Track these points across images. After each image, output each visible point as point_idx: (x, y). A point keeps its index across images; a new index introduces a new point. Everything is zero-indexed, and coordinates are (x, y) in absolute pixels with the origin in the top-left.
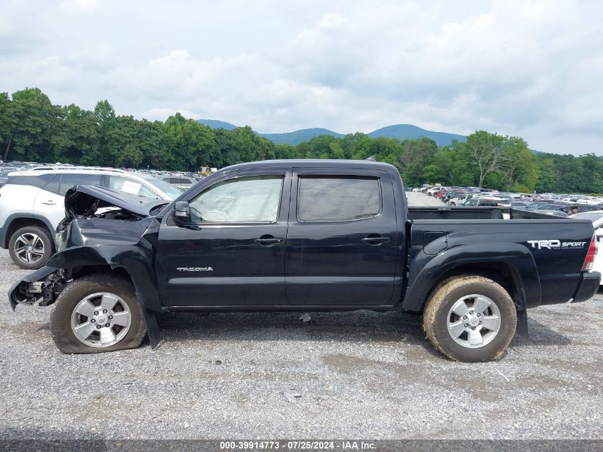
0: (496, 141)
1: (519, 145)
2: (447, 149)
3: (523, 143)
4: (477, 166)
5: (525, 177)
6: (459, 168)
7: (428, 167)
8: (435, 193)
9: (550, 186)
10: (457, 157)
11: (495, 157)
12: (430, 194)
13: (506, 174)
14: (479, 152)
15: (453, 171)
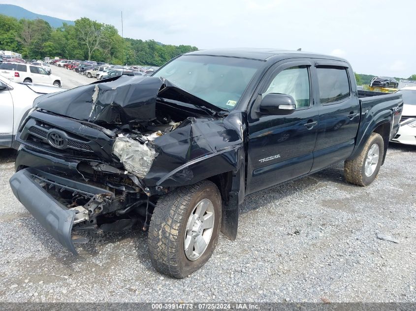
0: (97, 26)
1: (112, 31)
2: (59, 30)
3: (115, 30)
4: (85, 44)
5: (118, 54)
6: (72, 45)
7: (47, 44)
8: (65, 65)
9: (130, 60)
10: (69, 37)
11: (98, 39)
12: (59, 66)
13: (106, 51)
14: (86, 34)
15: (68, 48)
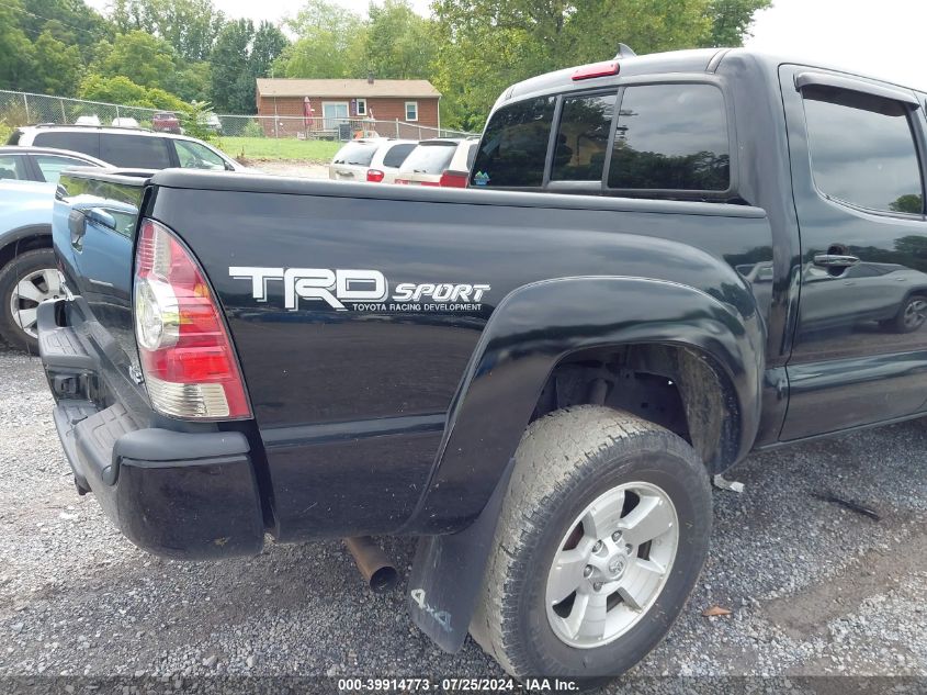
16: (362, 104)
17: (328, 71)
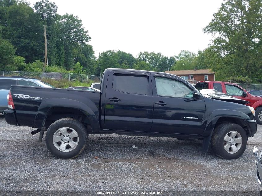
16: (192, 76)
17: (185, 68)
